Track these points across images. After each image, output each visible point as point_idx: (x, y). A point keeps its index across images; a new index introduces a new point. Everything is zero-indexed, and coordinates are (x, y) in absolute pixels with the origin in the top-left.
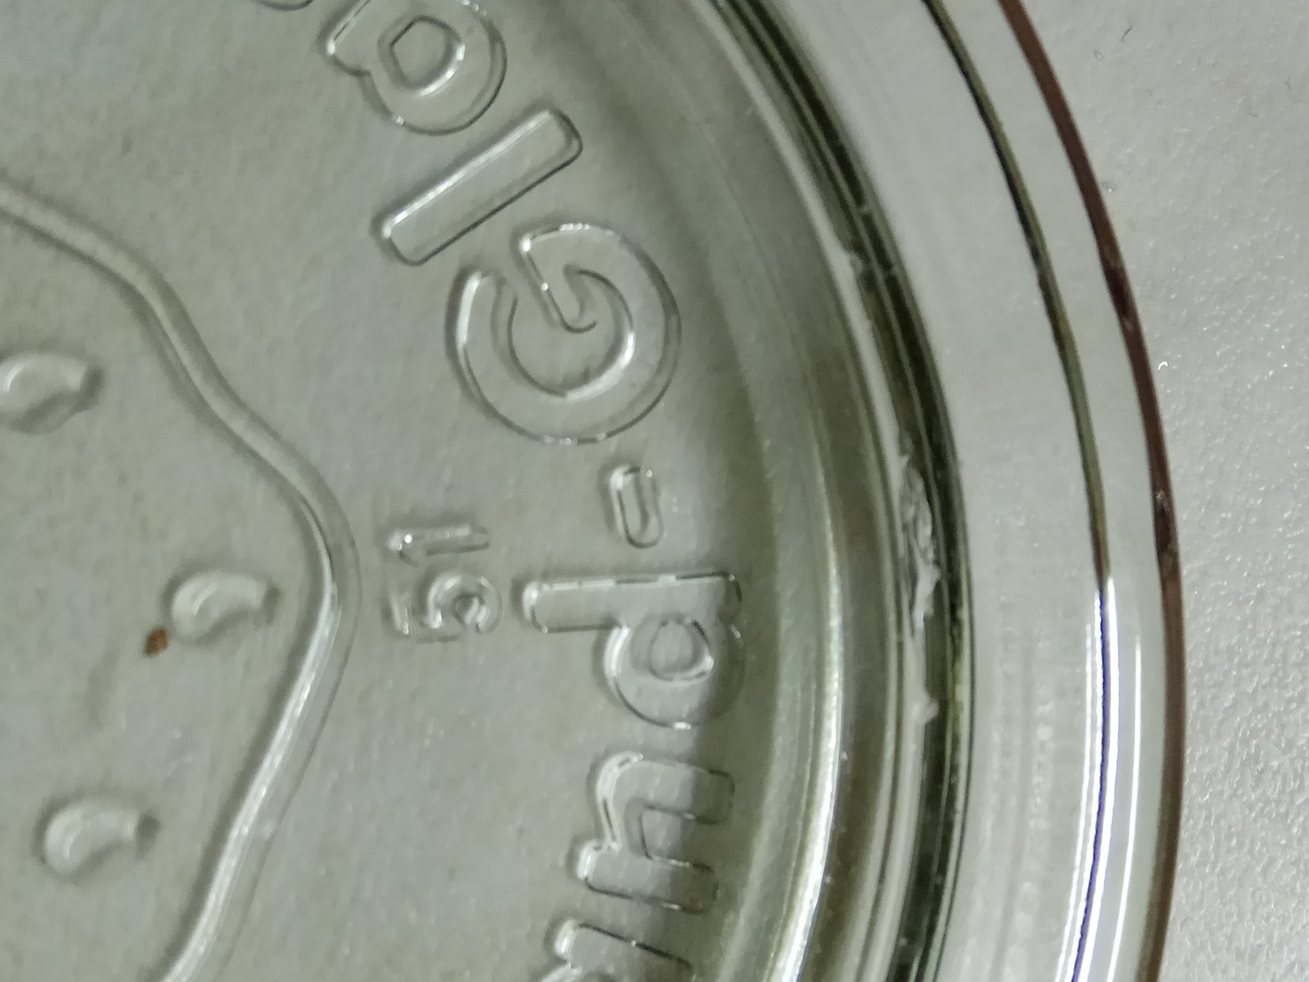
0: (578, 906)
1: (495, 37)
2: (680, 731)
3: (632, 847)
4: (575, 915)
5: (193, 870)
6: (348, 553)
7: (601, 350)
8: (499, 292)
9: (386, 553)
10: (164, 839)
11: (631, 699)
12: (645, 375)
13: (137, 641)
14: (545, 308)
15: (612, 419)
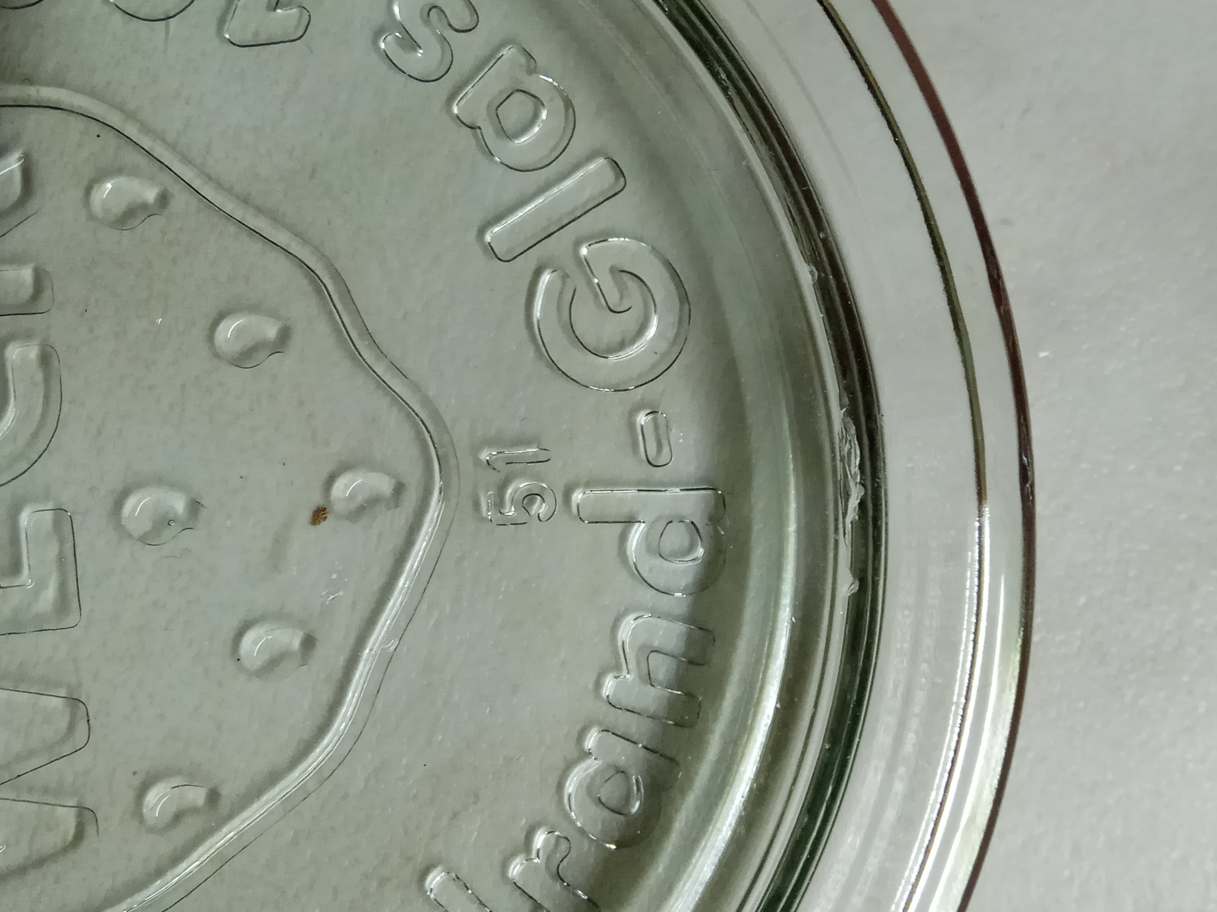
0: (601, 717)
1: (568, 104)
2: (678, 598)
3: (640, 677)
4: (600, 723)
5: (338, 675)
6: (453, 461)
7: (633, 327)
8: (564, 284)
9: (477, 462)
10: (320, 651)
11: (645, 575)
12: (663, 346)
13: (306, 515)
14: (596, 295)
15: (640, 376)
